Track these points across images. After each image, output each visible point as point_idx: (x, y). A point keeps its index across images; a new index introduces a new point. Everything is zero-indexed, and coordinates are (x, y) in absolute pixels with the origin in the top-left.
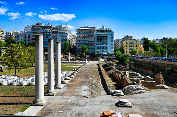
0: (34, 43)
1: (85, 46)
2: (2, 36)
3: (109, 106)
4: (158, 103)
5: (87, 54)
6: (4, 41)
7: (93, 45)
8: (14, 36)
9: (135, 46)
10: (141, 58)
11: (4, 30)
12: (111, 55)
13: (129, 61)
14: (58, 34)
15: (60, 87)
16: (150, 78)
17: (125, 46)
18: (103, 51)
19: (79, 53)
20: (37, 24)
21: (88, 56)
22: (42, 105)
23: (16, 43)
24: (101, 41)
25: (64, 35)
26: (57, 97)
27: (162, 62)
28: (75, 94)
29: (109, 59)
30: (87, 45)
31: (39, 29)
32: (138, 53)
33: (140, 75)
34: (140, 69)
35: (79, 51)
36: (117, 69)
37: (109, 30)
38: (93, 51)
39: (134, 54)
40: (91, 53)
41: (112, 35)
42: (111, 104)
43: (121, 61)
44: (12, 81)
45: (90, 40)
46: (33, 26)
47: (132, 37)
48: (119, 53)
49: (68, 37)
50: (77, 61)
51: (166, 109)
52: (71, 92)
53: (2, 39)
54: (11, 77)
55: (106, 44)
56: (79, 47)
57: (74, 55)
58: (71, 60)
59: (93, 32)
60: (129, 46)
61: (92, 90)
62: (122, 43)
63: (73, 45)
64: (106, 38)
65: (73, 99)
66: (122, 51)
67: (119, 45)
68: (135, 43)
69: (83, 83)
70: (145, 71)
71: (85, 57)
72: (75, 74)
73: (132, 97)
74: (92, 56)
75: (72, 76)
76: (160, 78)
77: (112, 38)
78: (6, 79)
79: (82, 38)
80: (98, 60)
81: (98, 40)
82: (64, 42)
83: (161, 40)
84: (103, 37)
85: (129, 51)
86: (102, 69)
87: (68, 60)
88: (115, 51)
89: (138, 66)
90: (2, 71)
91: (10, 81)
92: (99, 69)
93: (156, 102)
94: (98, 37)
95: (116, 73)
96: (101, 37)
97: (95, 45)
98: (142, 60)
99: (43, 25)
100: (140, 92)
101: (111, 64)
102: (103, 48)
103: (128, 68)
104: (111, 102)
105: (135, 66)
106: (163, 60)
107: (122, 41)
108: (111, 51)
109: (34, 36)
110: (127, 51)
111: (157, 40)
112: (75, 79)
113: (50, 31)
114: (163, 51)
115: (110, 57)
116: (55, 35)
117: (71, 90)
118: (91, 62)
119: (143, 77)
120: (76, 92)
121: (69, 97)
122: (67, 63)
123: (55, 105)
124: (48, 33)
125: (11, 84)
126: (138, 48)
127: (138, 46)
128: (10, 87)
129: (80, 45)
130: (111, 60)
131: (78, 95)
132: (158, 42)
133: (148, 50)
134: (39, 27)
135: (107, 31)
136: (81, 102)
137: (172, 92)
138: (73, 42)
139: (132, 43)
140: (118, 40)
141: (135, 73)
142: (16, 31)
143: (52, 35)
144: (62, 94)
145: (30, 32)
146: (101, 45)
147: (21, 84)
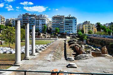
0: (24, 26)
1: (57, 28)
2: (3, 22)
3: (62, 67)
4: (96, 65)
5: (59, 33)
6: (5, 25)
7: (63, 27)
8: (11, 21)
9: (91, 28)
10: (95, 36)
11: (4, 18)
12: (75, 34)
13: (87, 38)
14: (40, 20)
15: (34, 54)
16: (99, 50)
17: (85, 28)
18: (70, 32)
19: (53, 33)
20: (26, 14)
21: (59, 35)
22: (19, 66)
23: (13, 26)
24: (68, 25)
25: (44, 21)
26: (31, 61)
27: (108, 39)
28: (43, 59)
29: (73, 37)
30: (58, 28)
31: (27, 17)
32: (93, 33)
33: (93, 48)
34: (94, 44)
35: (53, 31)
36: (78, 43)
37: (73, 17)
38: (63, 32)
39: (90, 34)
40: (61, 33)
41: (76, 20)
42: (64, 65)
43: (81, 38)
44: (6, 50)
45: (61, 24)
46: (24, 15)
47: (89, 22)
48: (80, 33)
49: (46, 22)
50: (51, 38)
51: (99, 70)
52: (41, 58)
53: (4, 24)
54: (6, 48)
55: (72, 27)
56: (53, 29)
57: (50, 34)
58: (47, 38)
59: (63, 19)
60: (87, 28)
61: (55, 57)
62: (82, 26)
63: (50, 28)
64: (72, 23)
65: (40, 62)
66: (83, 31)
67: (81, 27)
68: (91, 26)
69: (50, 52)
70: (96, 45)
71: (57, 36)
72: (47, 47)
73: (79, 62)
74: (62, 35)
75: (45, 48)
76: (105, 50)
77: (76, 23)
78: (3, 49)
79: (55, 23)
80: (66, 38)
81: (66, 24)
82: (44, 25)
83: (109, 24)
84: (70, 22)
85: (87, 32)
86: (67, 43)
87: (46, 38)
88: (78, 31)
89: (92, 42)
90: (1, 44)
91: (5, 51)
92: (65, 43)
93: (94, 65)
94: (66, 22)
95: (77, 47)
96: (68, 22)
97: (64, 27)
98: (95, 37)
99: (30, 14)
100: (86, 59)
101: (74, 40)
102: (70, 30)
103: (85, 43)
104: (65, 64)
105: (90, 42)
106: (109, 37)
107: (83, 25)
108: (75, 31)
109: (24, 21)
110: (86, 31)
111: (107, 24)
112: (46, 49)
113: (35, 18)
114: (110, 32)
115: (74, 35)
116: (38, 21)
117: (42, 56)
118: (61, 39)
119: (94, 49)
120: (44, 58)
121: (38, 61)
122: (45, 39)
123: (28, 66)
124: (33, 20)
125: (5, 53)
126: (93, 29)
127: (93, 28)
128: (4, 54)
129: (54, 27)
130: (75, 38)
131: (45, 60)
132: (107, 25)
133: (100, 31)
134: (27, 15)
135: (72, 18)
136: (45, 64)
137: (108, 59)
138: (49, 26)
139: (89, 26)
140: (80, 24)
141: (90, 46)
142: (12, 18)
143: (36, 21)
144: (35, 59)
145: (21, 19)
146: (68, 27)
147: (11, 53)
